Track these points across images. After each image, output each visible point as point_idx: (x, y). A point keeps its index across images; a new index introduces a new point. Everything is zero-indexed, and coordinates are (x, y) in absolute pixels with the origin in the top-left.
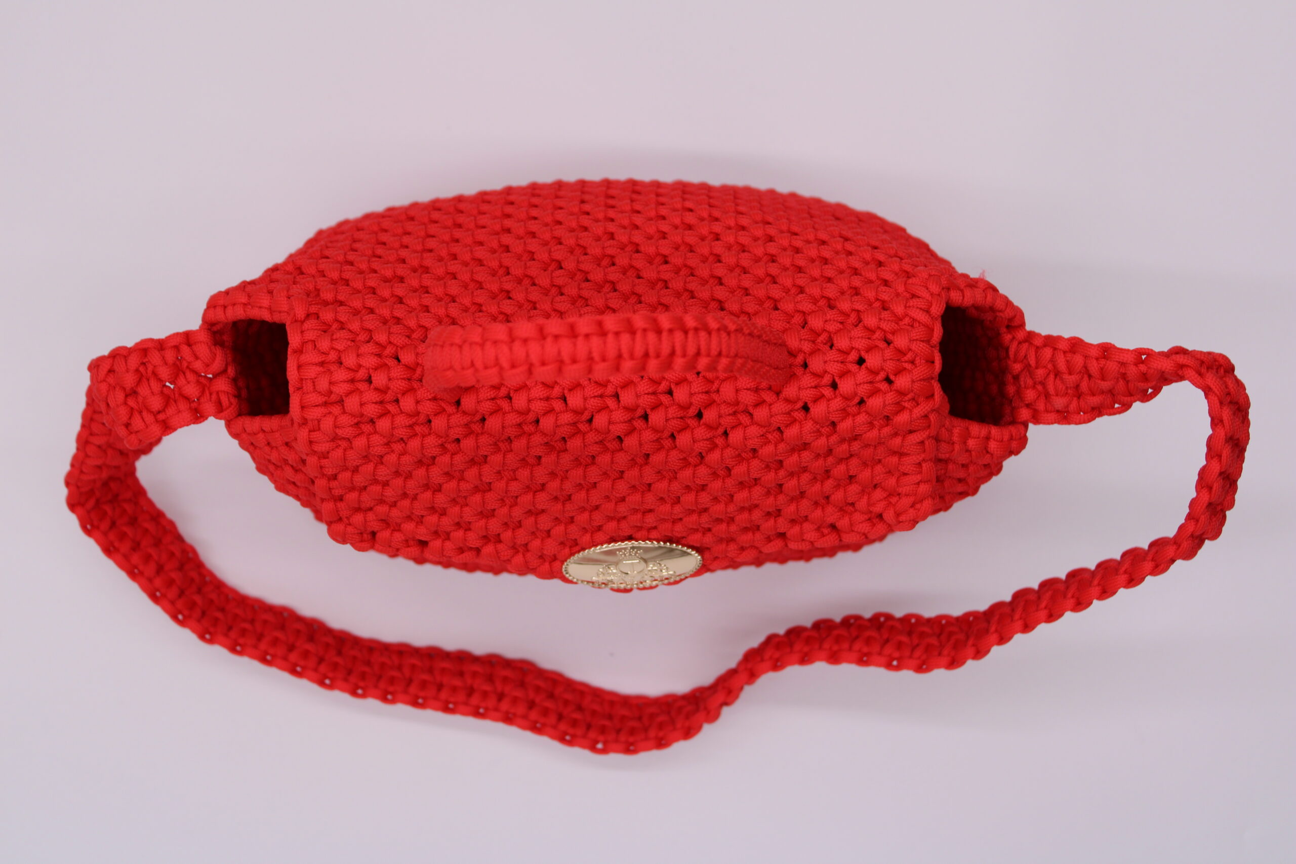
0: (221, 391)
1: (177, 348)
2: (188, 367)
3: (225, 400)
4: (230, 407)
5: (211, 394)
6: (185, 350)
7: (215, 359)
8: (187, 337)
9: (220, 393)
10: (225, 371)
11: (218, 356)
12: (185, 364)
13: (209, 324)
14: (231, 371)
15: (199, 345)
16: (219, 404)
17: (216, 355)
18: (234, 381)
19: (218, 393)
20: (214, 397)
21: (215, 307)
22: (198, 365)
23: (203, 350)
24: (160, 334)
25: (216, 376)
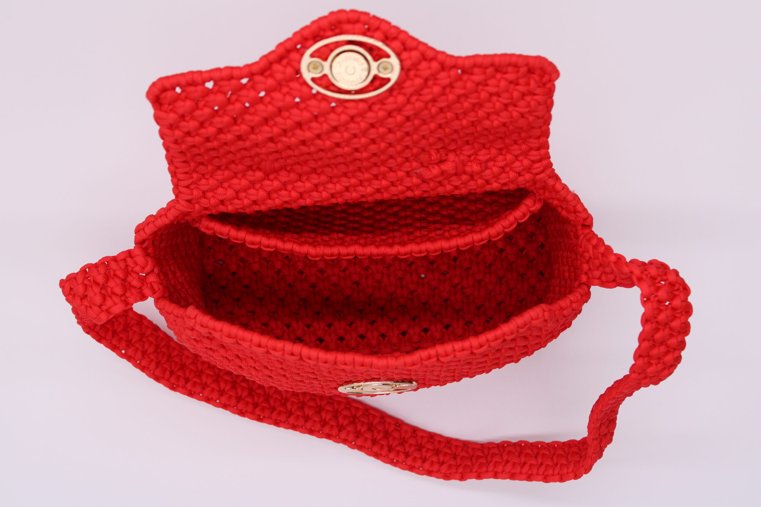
0: (153, 282)
1: (125, 260)
2: (132, 271)
3: (156, 287)
4: (159, 290)
5: (147, 284)
6: (129, 261)
7: (148, 264)
8: (129, 253)
9: (152, 283)
10: (152, 271)
11: (149, 262)
12: (130, 269)
13: (139, 243)
14: (156, 270)
15: (138, 257)
16: (152, 288)
17: (148, 262)
18: (158, 275)
19: (151, 283)
20: (149, 285)
21: (139, 231)
22: (137, 269)
23: (140, 259)
24: (114, 253)
25: (147, 274)
